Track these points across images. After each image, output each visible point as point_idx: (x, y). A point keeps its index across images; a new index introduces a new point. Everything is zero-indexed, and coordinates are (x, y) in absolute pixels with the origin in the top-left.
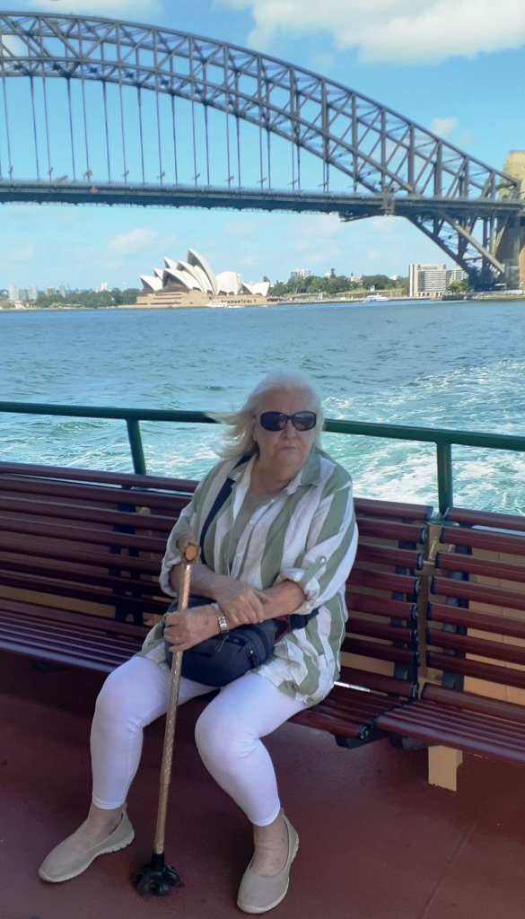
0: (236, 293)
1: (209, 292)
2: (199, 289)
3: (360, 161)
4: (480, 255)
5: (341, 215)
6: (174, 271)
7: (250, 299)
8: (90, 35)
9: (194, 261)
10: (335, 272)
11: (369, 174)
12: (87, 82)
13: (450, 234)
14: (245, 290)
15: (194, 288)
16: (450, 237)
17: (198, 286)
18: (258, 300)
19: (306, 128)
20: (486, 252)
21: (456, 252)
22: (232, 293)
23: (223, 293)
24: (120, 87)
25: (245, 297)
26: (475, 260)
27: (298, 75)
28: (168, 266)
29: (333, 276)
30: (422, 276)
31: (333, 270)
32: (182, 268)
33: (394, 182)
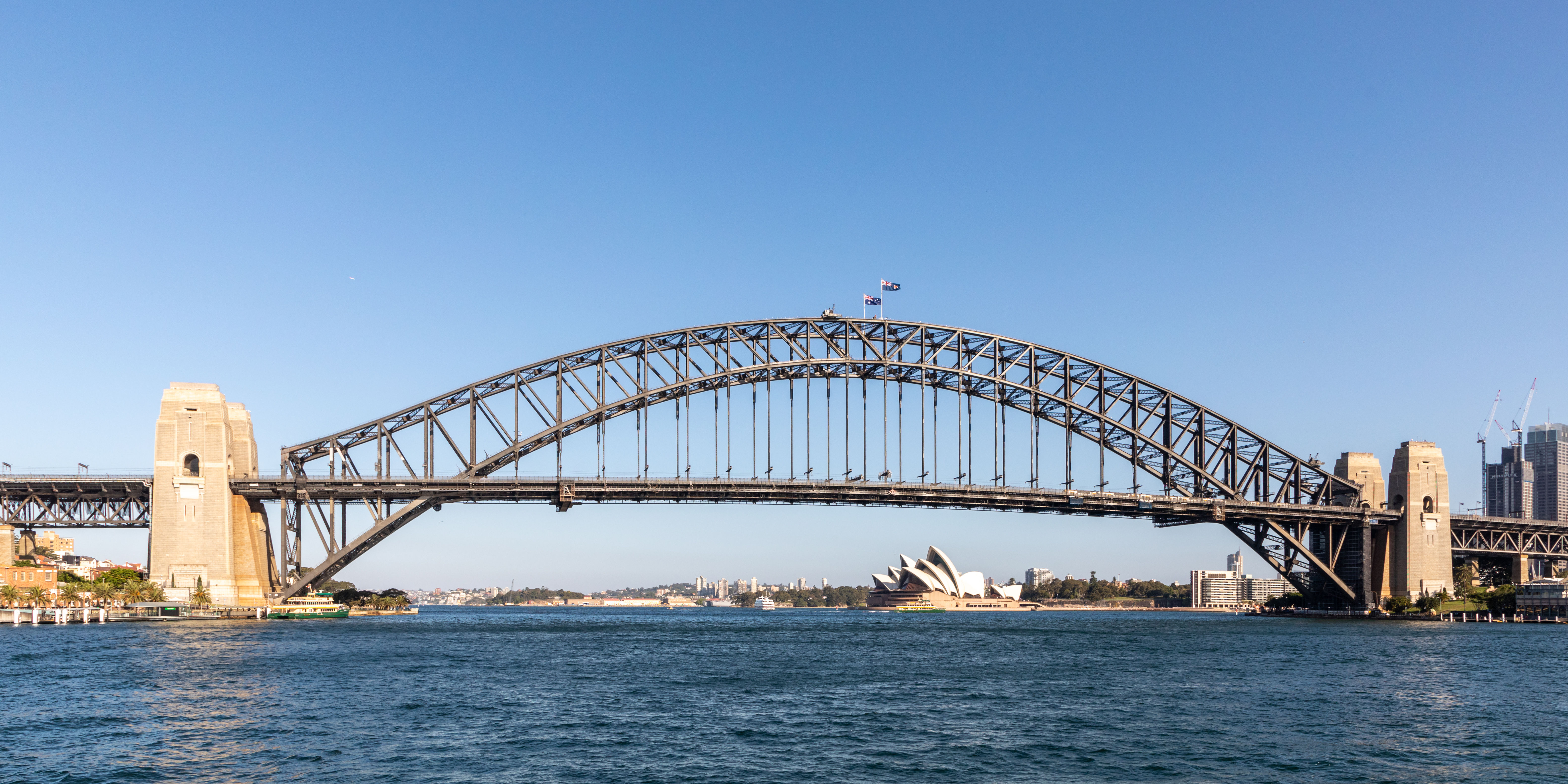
0: (982, 596)
1: (953, 594)
2: (942, 591)
6: (912, 568)
7: (1000, 603)
9: (936, 559)
11: (1183, 476)
13: (1276, 543)
14: (993, 594)
15: (937, 590)
17: (941, 588)
18: (1009, 604)
22: (978, 596)
23: (968, 595)
25: (994, 601)
28: (905, 564)
29: (1093, 579)
31: (1093, 573)
32: (921, 567)
33: (1210, 485)
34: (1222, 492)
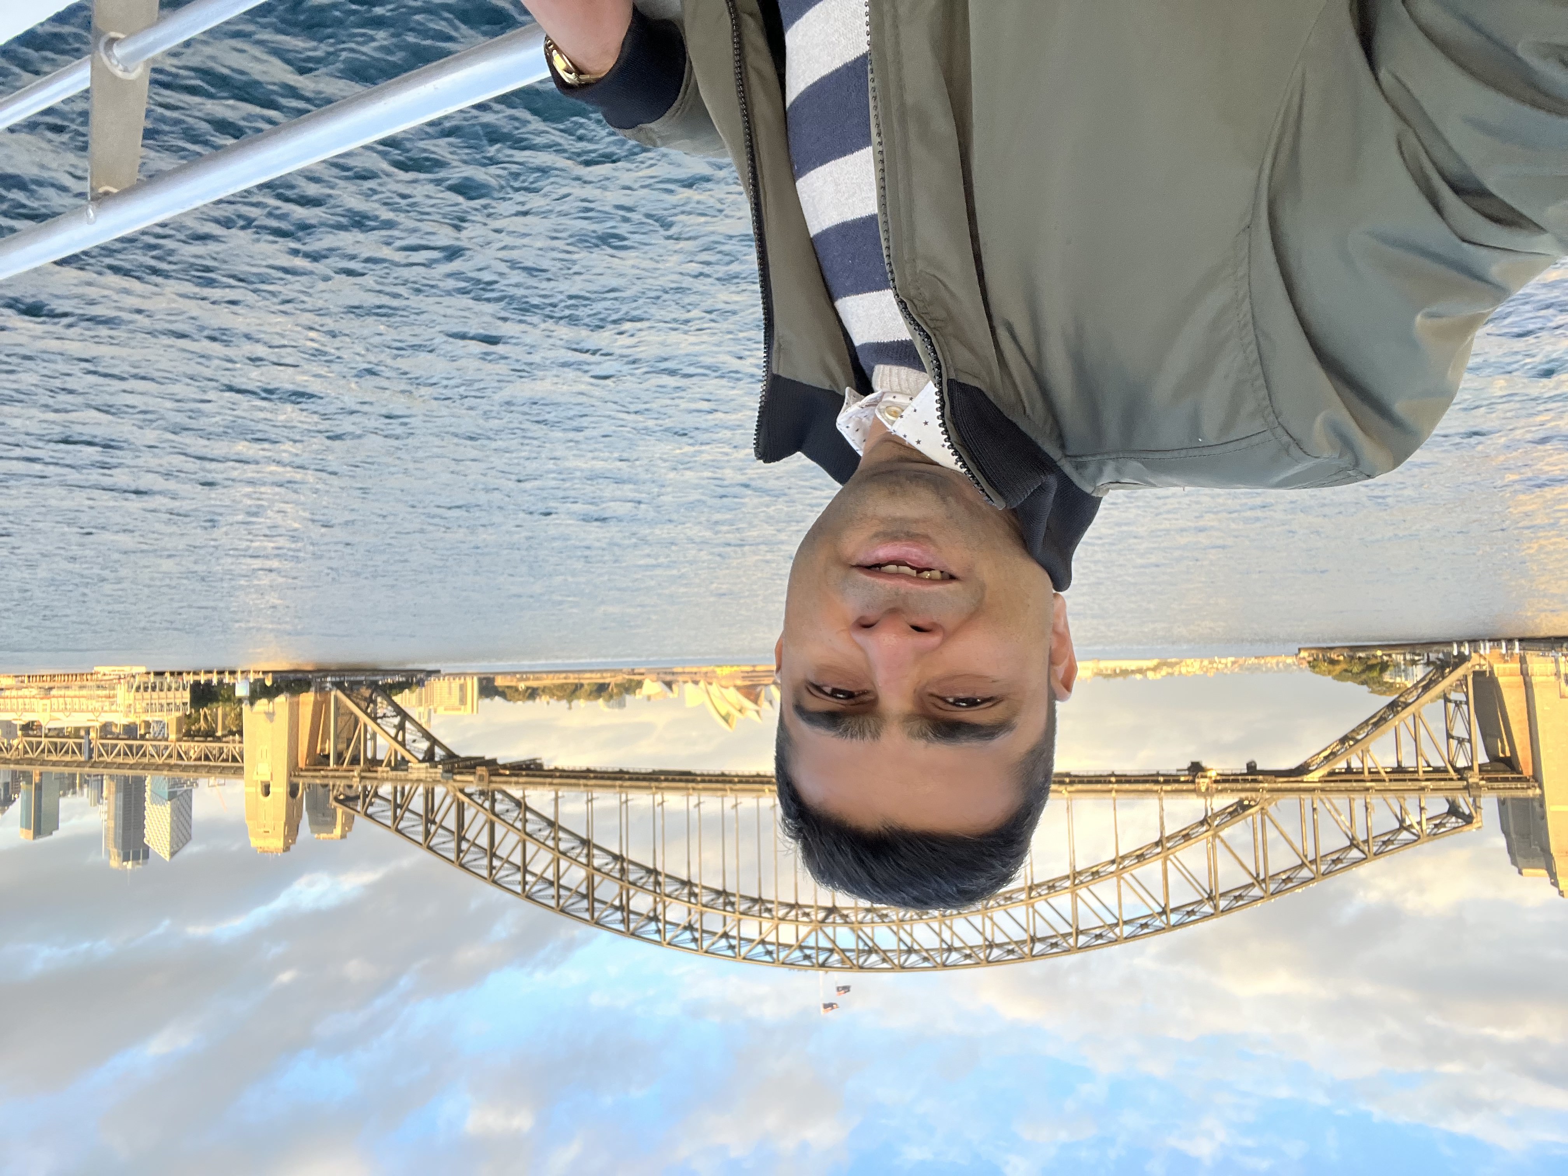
3: (519, 825)
4: (379, 721)
5: (541, 765)
8: (808, 952)
9: (726, 718)
10: (567, 705)
11: (507, 811)
12: (812, 903)
13: (415, 745)
16: (414, 741)
17: (723, 690)
19: (579, 859)
20: (371, 726)
21: (408, 725)
24: (777, 897)
26: (384, 716)
27: (587, 916)
28: (758, 712)
29: (570, 702)
30: (463, 701)
31: (570, 708)
33: (480, 802)
34: (469, 796)
